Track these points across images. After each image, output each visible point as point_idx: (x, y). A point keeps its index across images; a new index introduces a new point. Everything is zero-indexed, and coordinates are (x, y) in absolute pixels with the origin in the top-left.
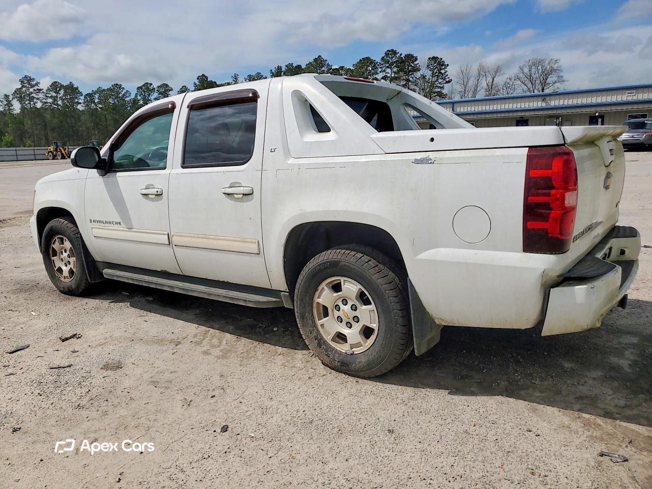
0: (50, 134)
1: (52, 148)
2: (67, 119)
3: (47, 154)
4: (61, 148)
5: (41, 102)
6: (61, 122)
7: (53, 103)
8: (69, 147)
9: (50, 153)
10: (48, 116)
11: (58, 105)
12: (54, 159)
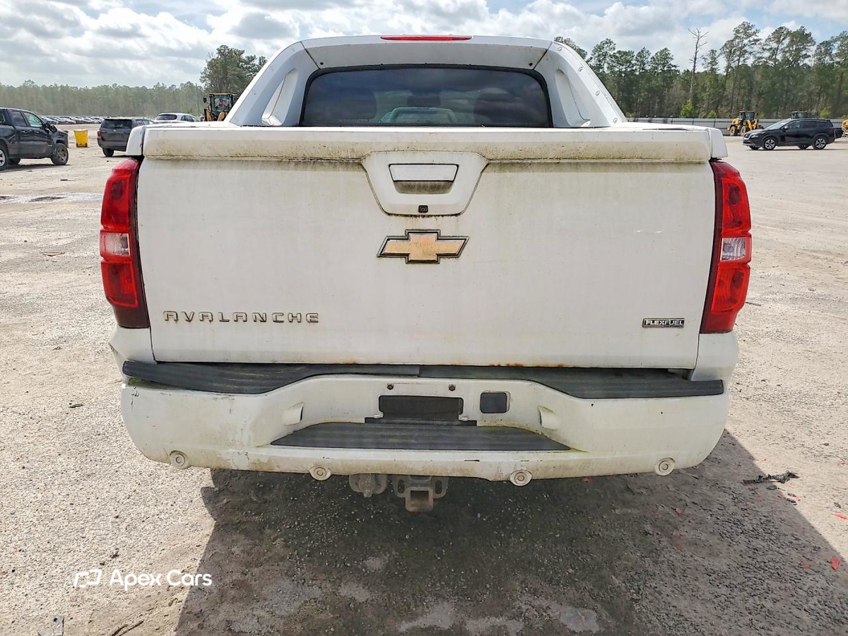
0: (754, 101)
1: (737, 121)
2: (782, 80)
3: (728, 129)
4: (749, 121)
5: (755, 56)
6: (774, 84)
7: (770, 58)
8: (760, 120)
9: (733, 127)
10: (758, 77)
11: (776, 60)
12: (736, 135)
